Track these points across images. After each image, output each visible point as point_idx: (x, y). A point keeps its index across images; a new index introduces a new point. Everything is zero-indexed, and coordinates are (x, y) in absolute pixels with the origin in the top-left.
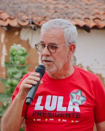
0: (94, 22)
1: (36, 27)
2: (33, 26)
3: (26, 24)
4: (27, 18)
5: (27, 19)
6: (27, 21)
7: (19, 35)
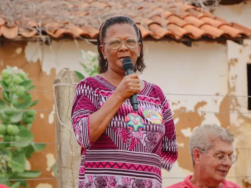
0: (150, 29)
1: (49, 40)
2: (44, 37)
3: (31, 34)
4: (34, 24)
5: (35, 27)
6: (34, 29)
7: (23, 52)
